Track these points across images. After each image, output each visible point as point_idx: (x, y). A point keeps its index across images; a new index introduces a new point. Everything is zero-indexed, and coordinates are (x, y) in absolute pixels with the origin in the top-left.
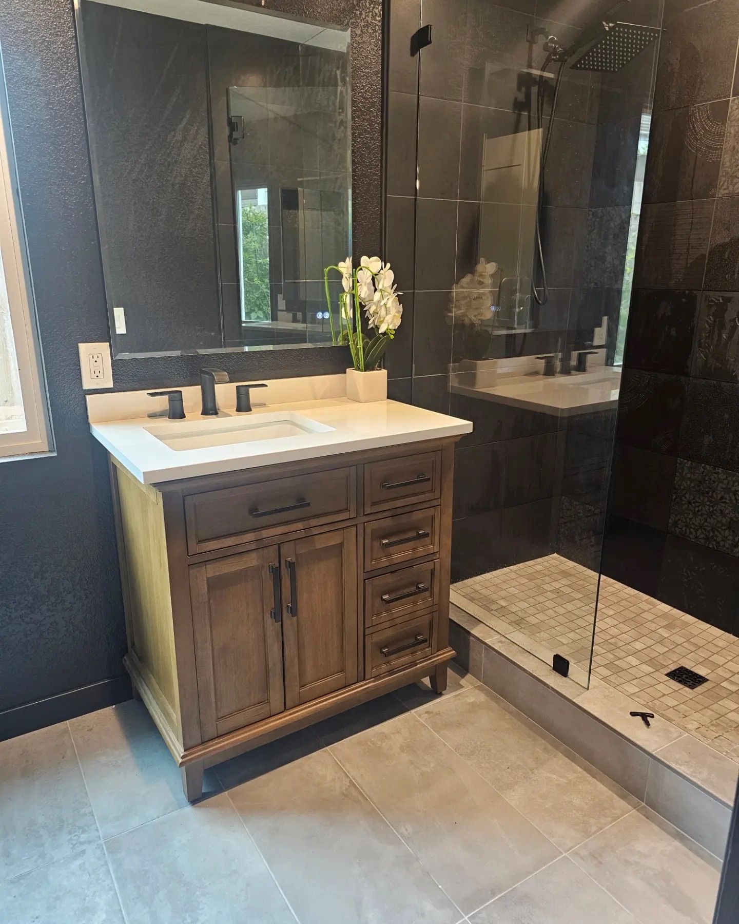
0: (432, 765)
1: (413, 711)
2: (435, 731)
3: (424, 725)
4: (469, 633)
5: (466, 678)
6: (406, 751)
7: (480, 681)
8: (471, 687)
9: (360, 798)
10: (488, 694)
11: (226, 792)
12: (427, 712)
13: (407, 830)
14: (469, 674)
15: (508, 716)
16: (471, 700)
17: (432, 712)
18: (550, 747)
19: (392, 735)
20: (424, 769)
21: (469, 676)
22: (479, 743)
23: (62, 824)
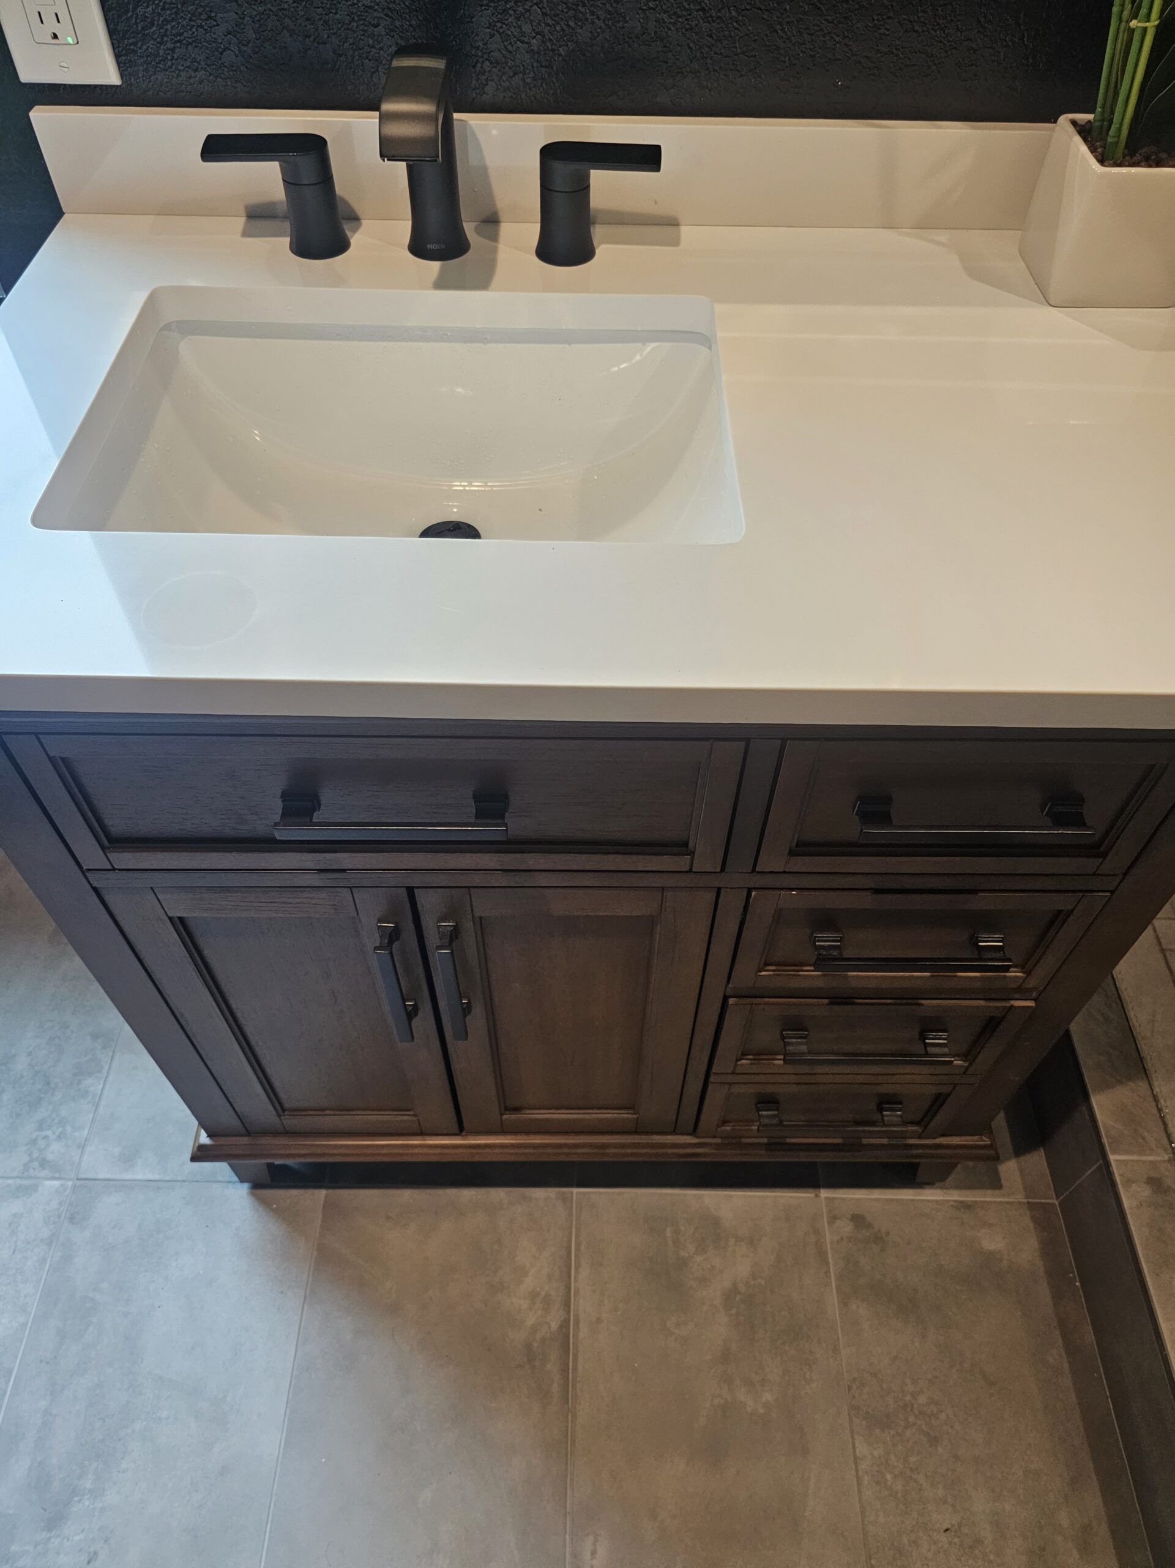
0: (767, 1397)
1: (824, 1193)
2: (837, 1288)
3: (822, 1255)
4: (1086, 1097)
5: (1022, 1158)
6: (734, 1311)
7: (1057, 1198)
8: (1020, 1197)
9: (555, 1388)
10: (1049, 1248)
11: (323, 1192)
12: (858, 1220)
13: (594, 1553)
14: (1042, 1152)
15: (1056, 1355)
16: (992, 1242)
17: (869, 1226)
18: (1103, 1531)
19: (732, 1241)
20: (742, 1395)
21: (1037, 1160)
22: (922, 1399)
23: (43, 1095)
